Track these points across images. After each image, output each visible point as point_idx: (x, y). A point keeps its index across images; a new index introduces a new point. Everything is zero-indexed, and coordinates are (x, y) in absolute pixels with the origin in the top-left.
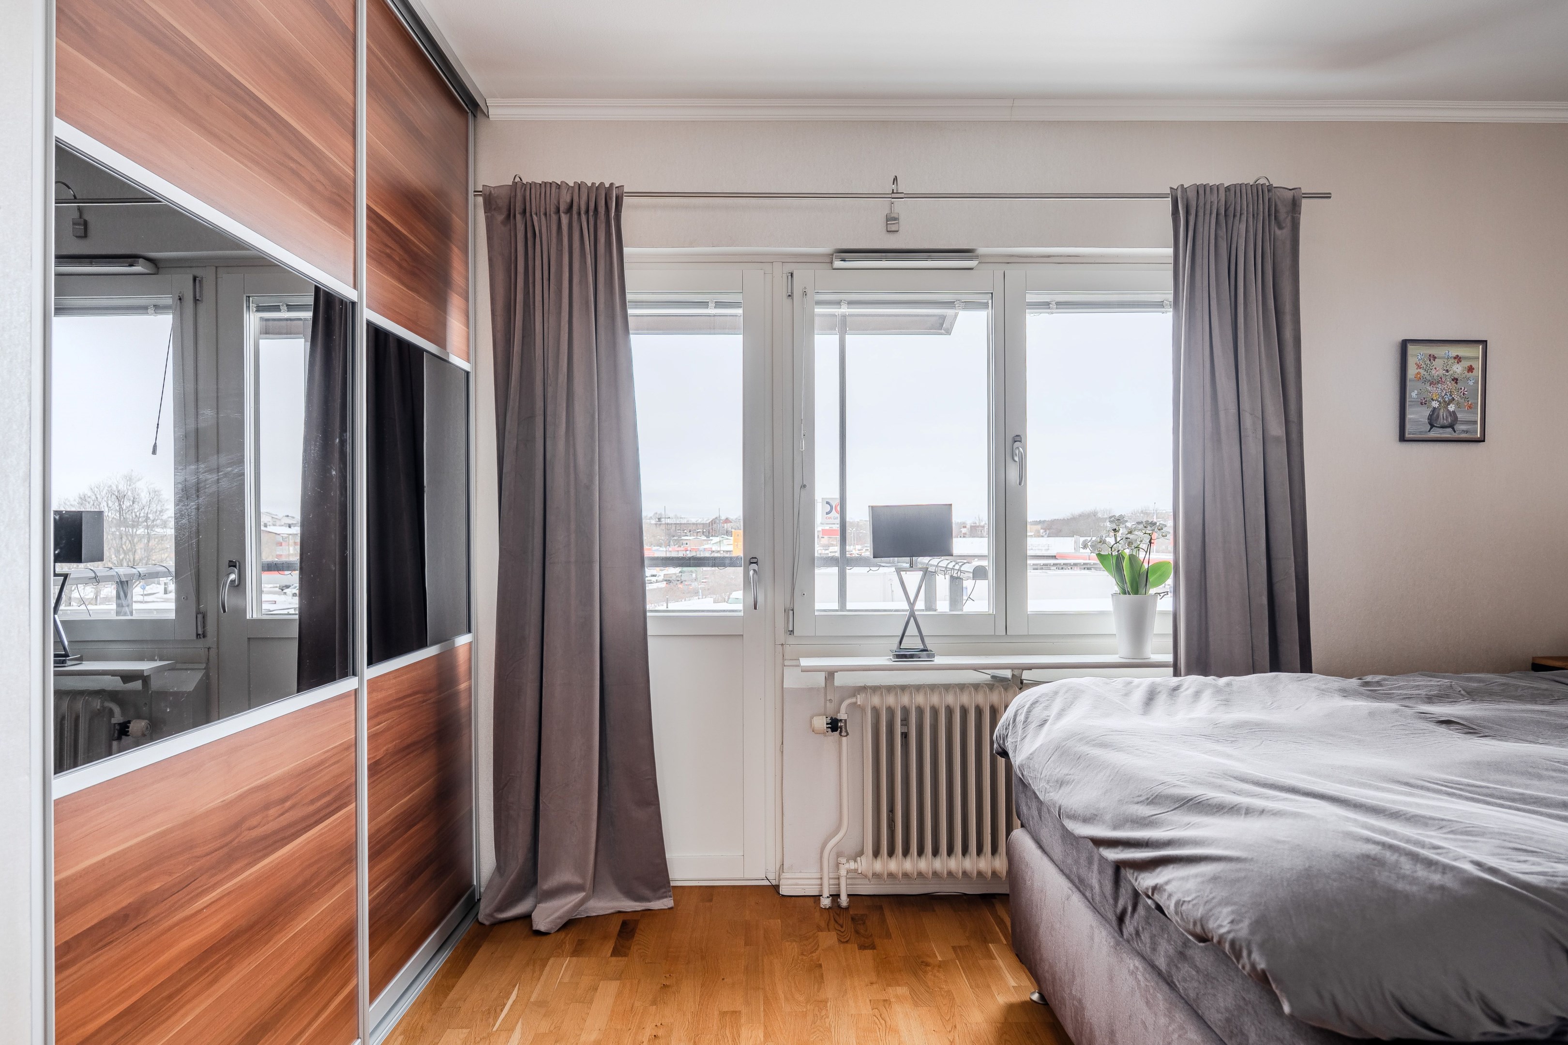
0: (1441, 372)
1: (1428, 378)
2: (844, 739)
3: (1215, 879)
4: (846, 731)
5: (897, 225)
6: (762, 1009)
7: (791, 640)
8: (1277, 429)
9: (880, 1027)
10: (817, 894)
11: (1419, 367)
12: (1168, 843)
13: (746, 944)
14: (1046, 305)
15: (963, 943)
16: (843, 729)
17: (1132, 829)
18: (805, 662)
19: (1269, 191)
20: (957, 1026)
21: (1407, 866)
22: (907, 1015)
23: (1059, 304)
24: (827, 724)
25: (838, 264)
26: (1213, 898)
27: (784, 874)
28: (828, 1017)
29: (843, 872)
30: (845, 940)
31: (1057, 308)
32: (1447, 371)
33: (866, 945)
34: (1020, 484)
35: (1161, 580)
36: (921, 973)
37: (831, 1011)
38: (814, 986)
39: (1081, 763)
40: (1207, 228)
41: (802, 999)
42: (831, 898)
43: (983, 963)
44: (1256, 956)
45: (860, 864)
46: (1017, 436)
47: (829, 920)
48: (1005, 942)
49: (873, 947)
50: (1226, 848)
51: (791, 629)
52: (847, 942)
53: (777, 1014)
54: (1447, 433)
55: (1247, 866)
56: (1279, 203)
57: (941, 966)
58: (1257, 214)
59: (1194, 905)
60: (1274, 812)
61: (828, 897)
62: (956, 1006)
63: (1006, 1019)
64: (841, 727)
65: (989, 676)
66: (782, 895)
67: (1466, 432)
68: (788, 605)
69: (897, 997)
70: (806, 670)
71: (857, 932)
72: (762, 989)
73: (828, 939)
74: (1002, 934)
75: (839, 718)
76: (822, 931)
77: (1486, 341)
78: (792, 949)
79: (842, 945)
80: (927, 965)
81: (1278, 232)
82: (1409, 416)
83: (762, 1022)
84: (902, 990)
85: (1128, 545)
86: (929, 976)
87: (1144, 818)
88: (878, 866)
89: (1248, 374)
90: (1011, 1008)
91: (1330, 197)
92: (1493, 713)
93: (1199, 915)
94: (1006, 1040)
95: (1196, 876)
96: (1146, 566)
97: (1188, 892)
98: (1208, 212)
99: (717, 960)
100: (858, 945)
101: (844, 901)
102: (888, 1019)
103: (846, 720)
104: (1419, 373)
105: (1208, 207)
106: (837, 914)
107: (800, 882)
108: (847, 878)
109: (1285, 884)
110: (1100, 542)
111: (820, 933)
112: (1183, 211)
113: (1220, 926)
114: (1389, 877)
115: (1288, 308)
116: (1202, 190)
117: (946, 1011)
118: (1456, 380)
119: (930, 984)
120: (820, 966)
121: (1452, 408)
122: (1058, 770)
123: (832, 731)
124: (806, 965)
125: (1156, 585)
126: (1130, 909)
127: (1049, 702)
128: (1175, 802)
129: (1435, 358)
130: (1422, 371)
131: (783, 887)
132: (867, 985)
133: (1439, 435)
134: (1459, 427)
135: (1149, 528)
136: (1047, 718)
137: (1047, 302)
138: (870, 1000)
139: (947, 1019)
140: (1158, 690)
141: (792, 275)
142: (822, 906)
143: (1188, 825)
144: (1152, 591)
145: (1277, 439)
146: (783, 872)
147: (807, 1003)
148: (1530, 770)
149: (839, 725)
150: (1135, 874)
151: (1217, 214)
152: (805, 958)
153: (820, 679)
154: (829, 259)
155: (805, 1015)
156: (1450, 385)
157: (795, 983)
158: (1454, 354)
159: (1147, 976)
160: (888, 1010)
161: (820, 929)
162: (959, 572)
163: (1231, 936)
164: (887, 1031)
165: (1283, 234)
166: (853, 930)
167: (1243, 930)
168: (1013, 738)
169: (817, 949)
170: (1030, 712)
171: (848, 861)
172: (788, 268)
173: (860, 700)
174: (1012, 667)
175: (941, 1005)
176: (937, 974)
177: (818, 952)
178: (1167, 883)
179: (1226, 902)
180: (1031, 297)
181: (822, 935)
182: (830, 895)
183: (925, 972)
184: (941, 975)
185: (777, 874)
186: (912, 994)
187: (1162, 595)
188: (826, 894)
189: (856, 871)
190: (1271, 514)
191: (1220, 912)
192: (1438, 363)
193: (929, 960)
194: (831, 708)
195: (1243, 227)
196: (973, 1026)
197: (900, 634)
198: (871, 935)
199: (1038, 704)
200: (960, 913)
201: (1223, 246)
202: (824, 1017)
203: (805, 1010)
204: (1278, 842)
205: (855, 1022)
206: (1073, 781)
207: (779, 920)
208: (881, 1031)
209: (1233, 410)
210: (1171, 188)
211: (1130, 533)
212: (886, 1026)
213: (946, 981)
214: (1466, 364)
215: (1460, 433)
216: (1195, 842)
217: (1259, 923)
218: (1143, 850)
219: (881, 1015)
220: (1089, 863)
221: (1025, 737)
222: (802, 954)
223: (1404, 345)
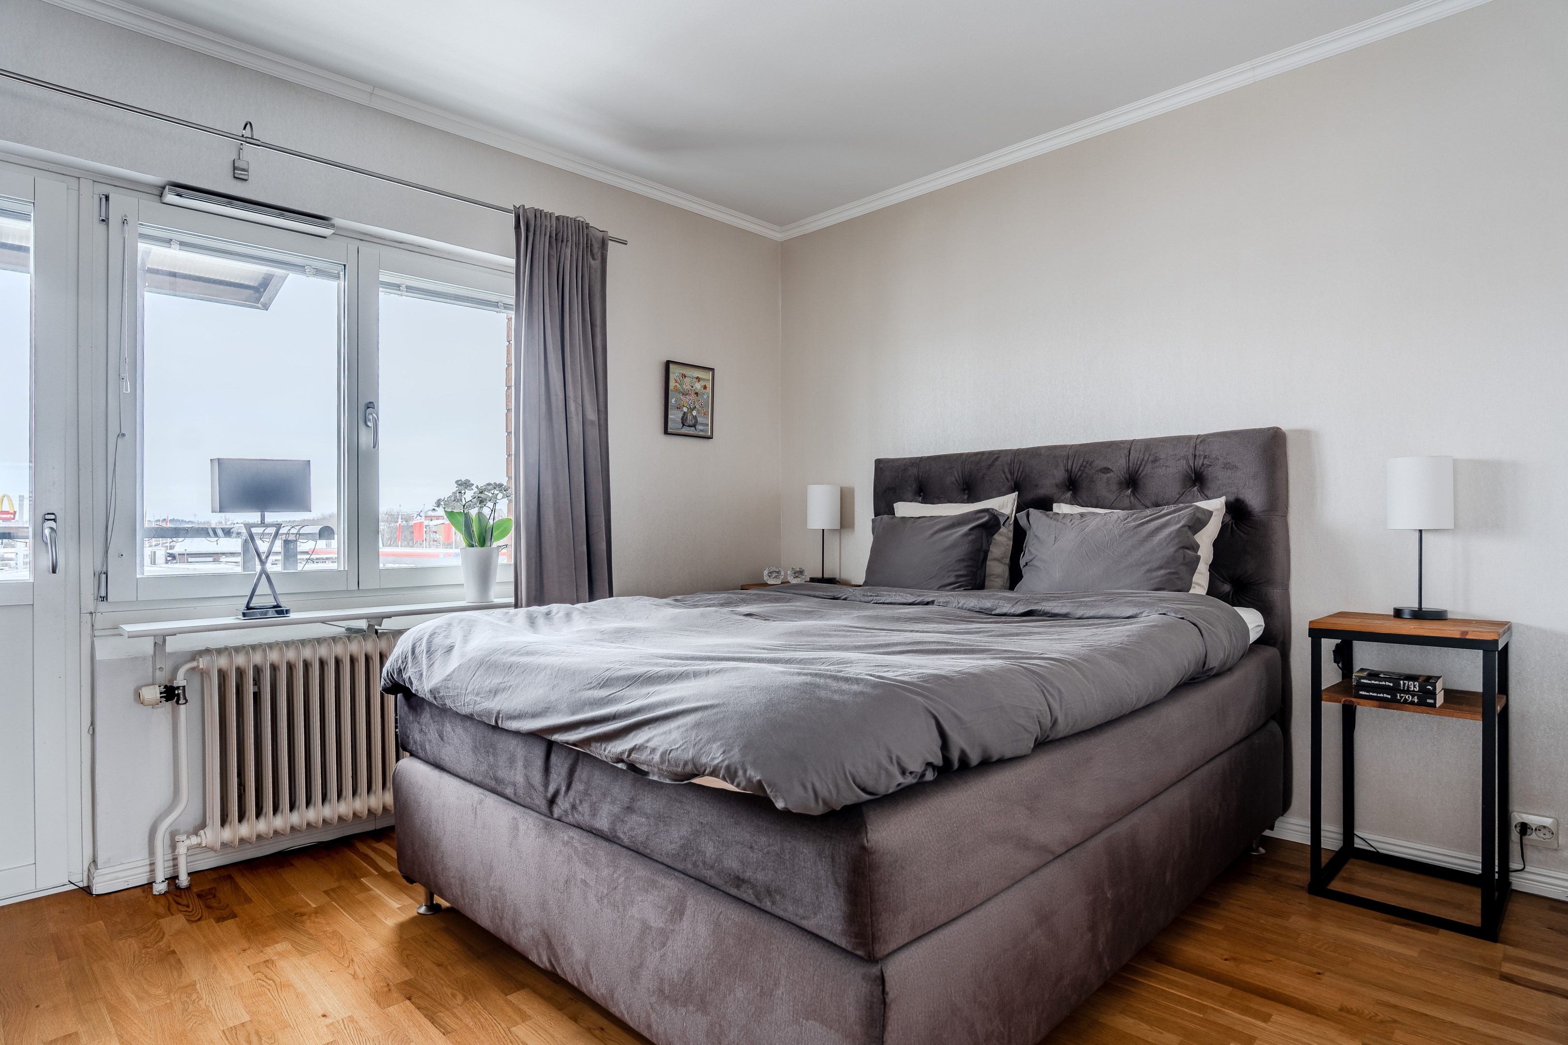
0: (689, 387)
1: (682, 390)
2: (182, 707)
3: (697, 725)
4: (185, 698)
5: (247, 176)
6: (108, 1019)
7: (103, 606)
8: (592, 416)
9: (269, 987)
10: (144, 881)
11: (676, 382)
12: (638, 711)
13: (60, 959)
14: (398, 287)
15: (335, 885)
16: (181, 696)
17: (592, 710)
18: (129, 628)
19: (587, 228)
20: (354, 959)
21: (834, 685)
22: (296, 966)
23: (409, 288)
24: (161, 693)
25: (170, 197)
26: (701, 739)
27: (98, 871)
28: (202, 999)
29: (182, 849)
30: (197, 918)
31: (407, 292)
32: (692, 387)
33: (224, 916)
34: (374, 447)
35: (504, 534)
36: (297, 924)
37: (203, 991)
38: (172, 974)
39: (514, 671)
40: (542, 246)
41: (160, 992)
42: (167, 882)
43: (360, 897)
44: (751, 772)
45: (203, 837)
46: (370, 403)
47: (169, 904)
48: (376, 873)
49: (234, 916)
50: (698, 700)
51: (103, 594)
52: (199, 919)
53: (132, 1017)
54: (691, 431)
55: (722, 709)
56: (593, 240)
57: (316, 912)
58: (579, 244)
59: (683, 750)
60: (717, 670)
61: (163, 881)
62: (347, 942)
63: (401, 938)
64: (178, 695)
65: (344, 629)
66: (97, 895)
67: (702, 431)
68: (99, 568)
69: (279, 954)
70: (133, 636)
71: (209, 907)
72: (101, 998)
73: (178, 922)
74: (371, 867)
75: (175, 685)
76: (163, 918)
77: (714, 369)
78: (130, 946)
79: (194, 924)
80: (302, 915)
81: (592, 262)
82: (670, 416)
83: (113, 1031)
84: (281, 947)
85: (480, 503)
86: (308, 924)
87: (602, 699)
88: (227, 834)
89: (572, 369)
90: (402, 927)
91: (626, 244)
92: (766, 609)
93: (690, 756)
94: (407, 956)
95: (679, 727)
96: (491, 521)
97: (675, 742)
98: (543, 232)
99: (21, 988)
100: (214, 919)
101: (184, 880)
102: (275, 978)
103: (184, 687)
104: (676, 386)
105: (543, 229)
106: (177, 896)
107: (120, 875)
108: (187, 856)
109: (758, 714)
110: (454, 501)
111: (162, 920)
112: (524, 227)
113: (713, 759)
114: (827, 693)
115: (598, 322)
116: (538, 214)
117: (338, 950)
118: (697, 394)
119: (312, 931)
120: (174, 952)
121: (694, 413)
122: (488, 681)
123: (167, 701)
124: (154, 957)
125: (499, 539)
126: (563, 789)
127: (446, 632)
128: (627, 681)
129: (685, 376)
130: (677, 384)
131: (98, 885)
132: (240, 954)
133: (687, 432)
134: (699, 427)
135: (497, 488)
136: (453, 644)
137: (398, 284)
138: (249, 967)
139: (341, 956)
140: (535, 616)
141: (107, 198)
142: (155, 893)
143: (648, 695)
144: (495, 544)
145: (592, 422)
146: (97, 869)
147: (169, 993)
148: (822, 632)
149: (176, 692)
150: (603, 746)
151: (550, 237)
152: (149, 950)
153: (147, 646)
154: (160, 191)
155: (170, 1006)
156: (693, 396)
157: (146, 979)
158: (696, 376)
159: (585, 841)
160: (273, 969)
161: (159, 916)
162: (298, 536)
163: (726, 763)
164: (279, 989)
165: (596, 264)
166: (203, 906)
167: (735, 755)
168: (415, 668)
169: (162, 938)
170: (431, 642)
171: (188, 837)
172: (106, 189)
173: (202, 663)
174: (368, 617)
175: (331, 946)
176: (316, 920)
177: (164, 940)
178: (648, 741)
179: (710, 741)
180: (383, 278)
181: (164, 922)
182: (166, 879)
183: (302, 922)
184: (321, 920)
185: (85, 874)
186: (295, 946)
187: (502, 547)
188: (160, 876)
189: (199, 845)
190: (588, 481)
191: (711, 748)
192: (687, 380)
193: (302, 910)
194: (162, 677)
195: (569, 251)
196: (371, 954)
197: (249, 593)
198: (228, 905)
199: (436, 635)
200: (321, 860)
201: (554, 262)
202: (197, 1000)
203: (168, 1001)
204: (738, 688)
205: (237, 992)
206: (510, 687)
207: (101, 922)
208: (272, 991)
209: (562, 397)
210: (514, 206)
211: (481, 493)
212: (276, 985)
213: (328, 924)
214: (703, 383)
215: (699, 432)
216: (666, 704)
217: (746, 748)
218: (609, 723)
219: (266, 977)
220: (510, 763)
221: (433, 663)
222: (145, 947)
223: (668, 364)
